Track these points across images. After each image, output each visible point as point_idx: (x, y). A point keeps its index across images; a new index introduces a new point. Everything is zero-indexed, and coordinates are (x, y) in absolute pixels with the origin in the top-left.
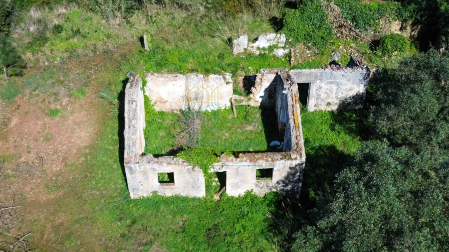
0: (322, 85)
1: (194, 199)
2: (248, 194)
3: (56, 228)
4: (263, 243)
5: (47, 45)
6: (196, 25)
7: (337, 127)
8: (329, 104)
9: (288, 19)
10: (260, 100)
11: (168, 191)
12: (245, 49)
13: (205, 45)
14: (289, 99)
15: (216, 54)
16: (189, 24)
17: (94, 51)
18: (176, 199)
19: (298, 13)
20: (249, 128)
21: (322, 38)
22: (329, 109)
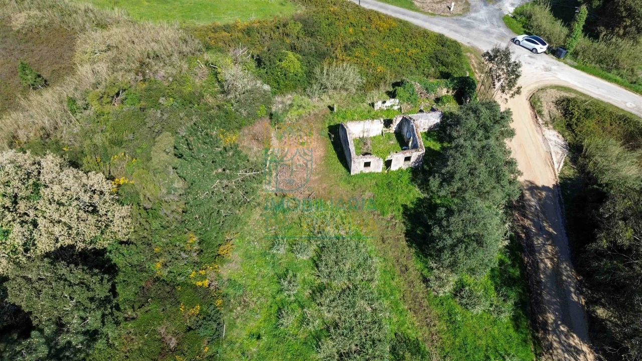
0: (422, 120)
1: (377, 173)
2: (400, 168)
3: (324, 189)
4: (411, 187)
5: (289, 113)
6: (352, 98)
7: (429, 139)
8: (424, 129)
9: (398, 92)
10: (394, 129)
11: (367, 170)
12: (380, 108)
13: (360, 107)
14: (414, 127)
15: (367, 110)
16: (349, 97)
17: (309, 115)
18: (370, 173)
19: (402, 89)
20: (392, 142)
21: (415, 99)
22: (424, 131)
